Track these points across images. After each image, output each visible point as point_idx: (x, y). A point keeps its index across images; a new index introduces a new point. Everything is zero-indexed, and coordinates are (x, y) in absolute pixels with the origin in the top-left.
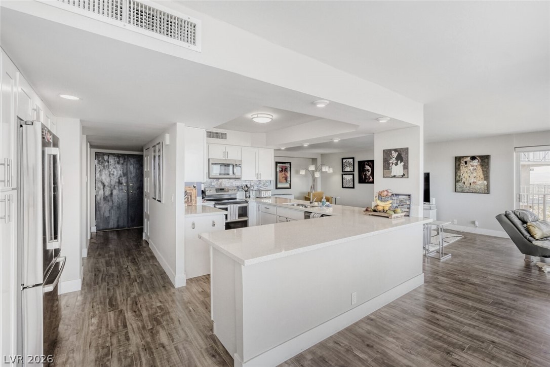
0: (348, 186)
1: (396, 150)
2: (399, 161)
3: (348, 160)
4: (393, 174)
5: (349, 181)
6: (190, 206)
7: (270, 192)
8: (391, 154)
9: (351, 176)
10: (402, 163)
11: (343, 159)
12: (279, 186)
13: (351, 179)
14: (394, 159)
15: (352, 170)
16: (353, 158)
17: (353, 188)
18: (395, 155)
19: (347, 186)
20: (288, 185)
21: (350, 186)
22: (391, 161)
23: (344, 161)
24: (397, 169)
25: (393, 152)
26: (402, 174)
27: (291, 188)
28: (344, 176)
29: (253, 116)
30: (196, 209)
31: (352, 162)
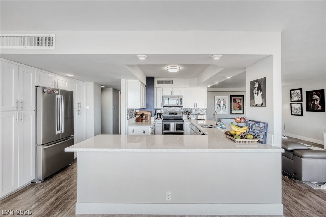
0: (297, 114)
1: (257, 81)
2: (259, 91)
3: (296, 91)
4: (256, 104)
5: (297, 109)
6: (146, 121)
7: (204, 116)
8: (255, 85)
9: (300, 105)
10: (261, 93)
11: (291, 90)
12: (233, 112)
13: (299, 108)
14: (256, 89)
15: (300, 100)
16: (301, 89)
17: (302, 115)
18: (257, 85)
19: (295, 114)
20: (241, 112)
21: (298, 114)
22: (254, 92)
23: (292, 92)
24: (258, 99)
25: (256, 83)
26: (261, 103)
27: (244, 114)
28: (292, 105)
29: (169, 68)
30: (151, 123)
31: (300, 93)
